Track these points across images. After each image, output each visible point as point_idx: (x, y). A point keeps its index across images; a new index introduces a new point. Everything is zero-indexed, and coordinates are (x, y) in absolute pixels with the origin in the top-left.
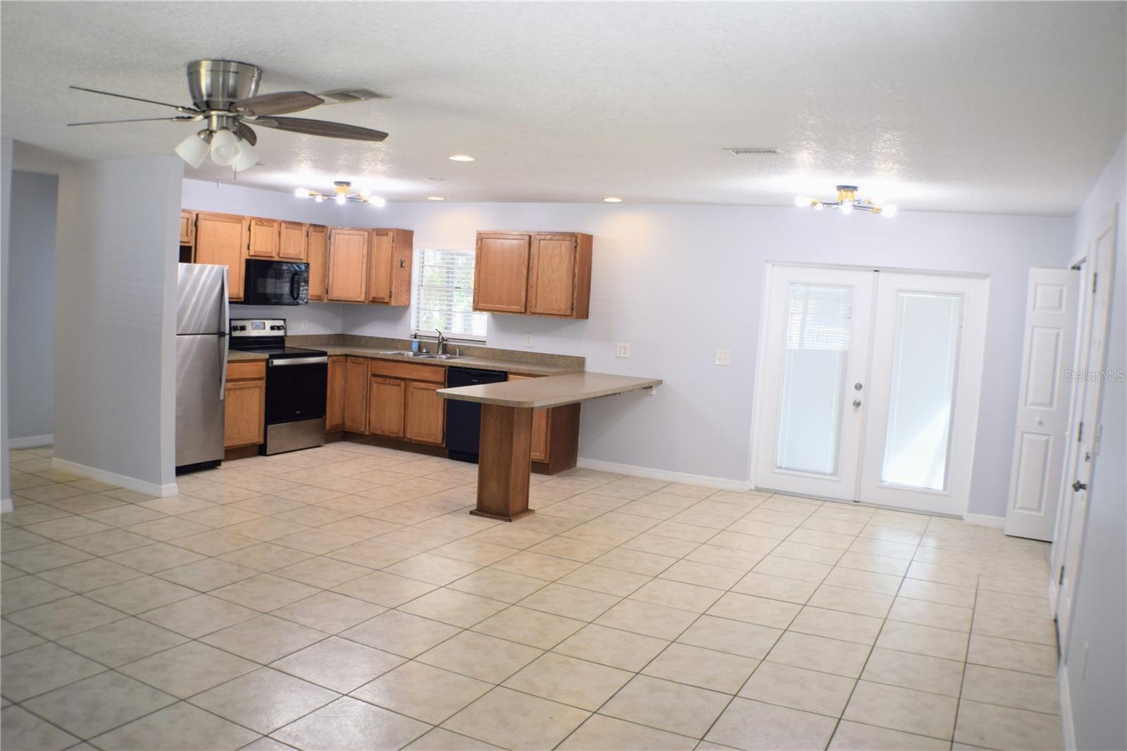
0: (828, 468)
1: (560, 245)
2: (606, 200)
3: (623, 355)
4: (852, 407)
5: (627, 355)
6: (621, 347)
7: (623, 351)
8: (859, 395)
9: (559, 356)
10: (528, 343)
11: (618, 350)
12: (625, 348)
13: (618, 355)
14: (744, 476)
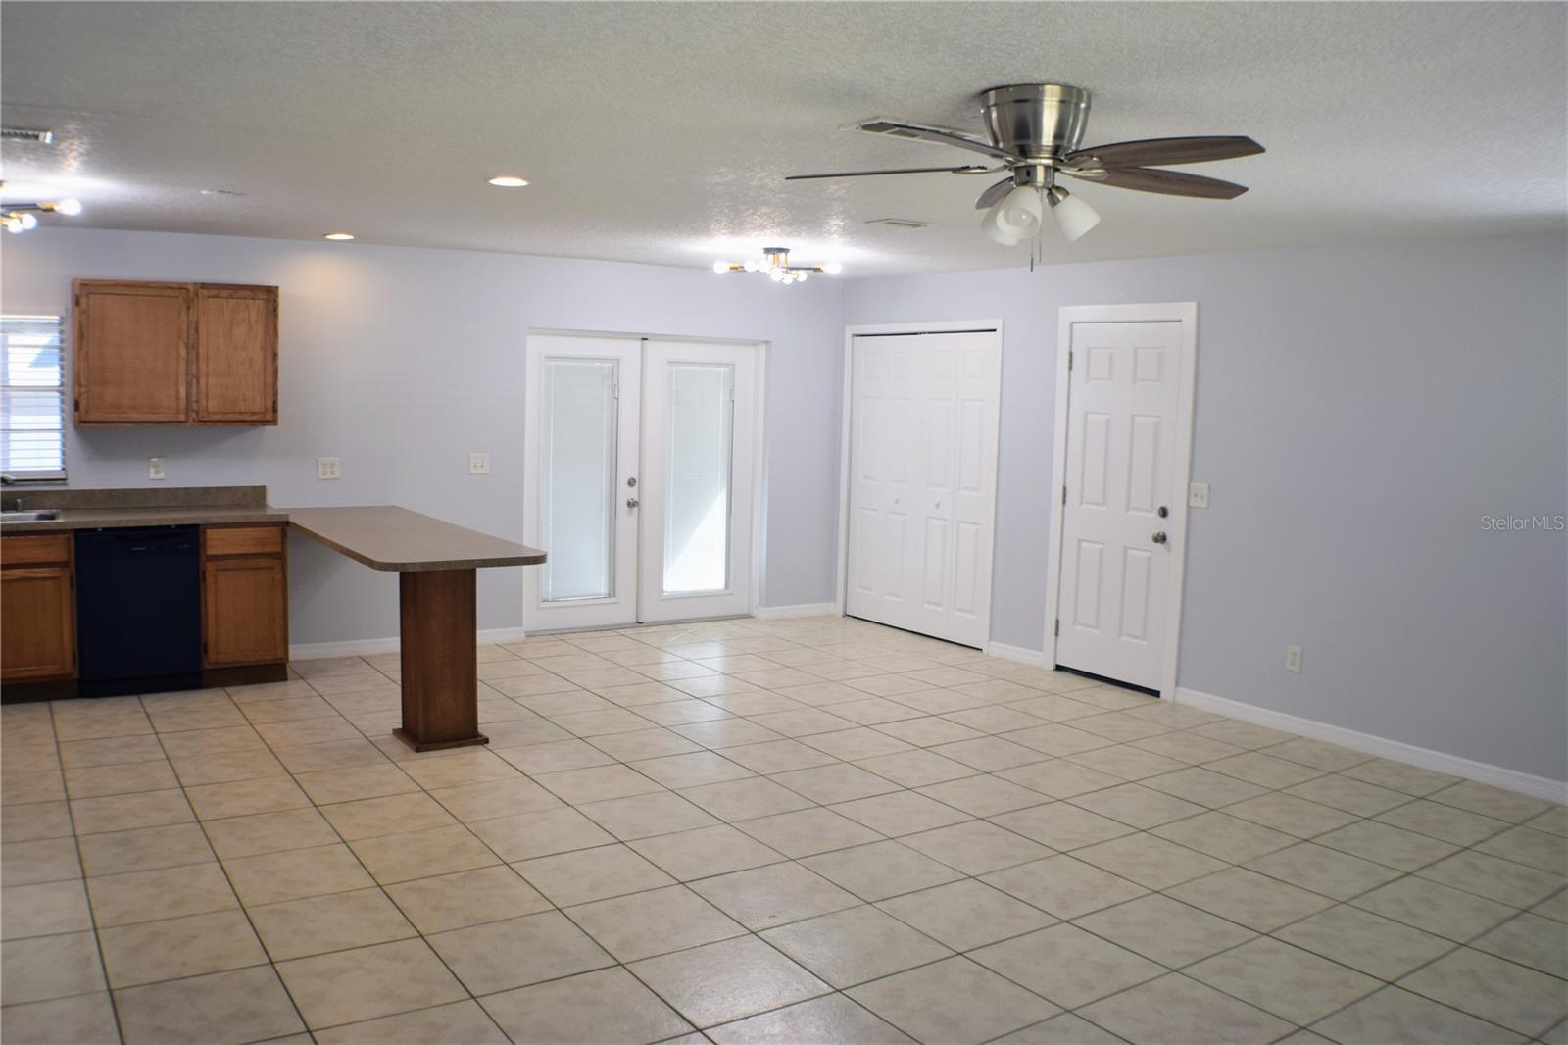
0: (602, 588)
1: (247, 307)
2: (329, 237)
3: (329, 476)
4: (626, 507)
5: (337, 475)
6: (325, 464)
7: (329, 469)
8: (632, 493)
9: (219, 490)
10: (157, 473)
11: (321, 469)
12: (333, 465)
13: (321, 477)
14: (518, 622)
